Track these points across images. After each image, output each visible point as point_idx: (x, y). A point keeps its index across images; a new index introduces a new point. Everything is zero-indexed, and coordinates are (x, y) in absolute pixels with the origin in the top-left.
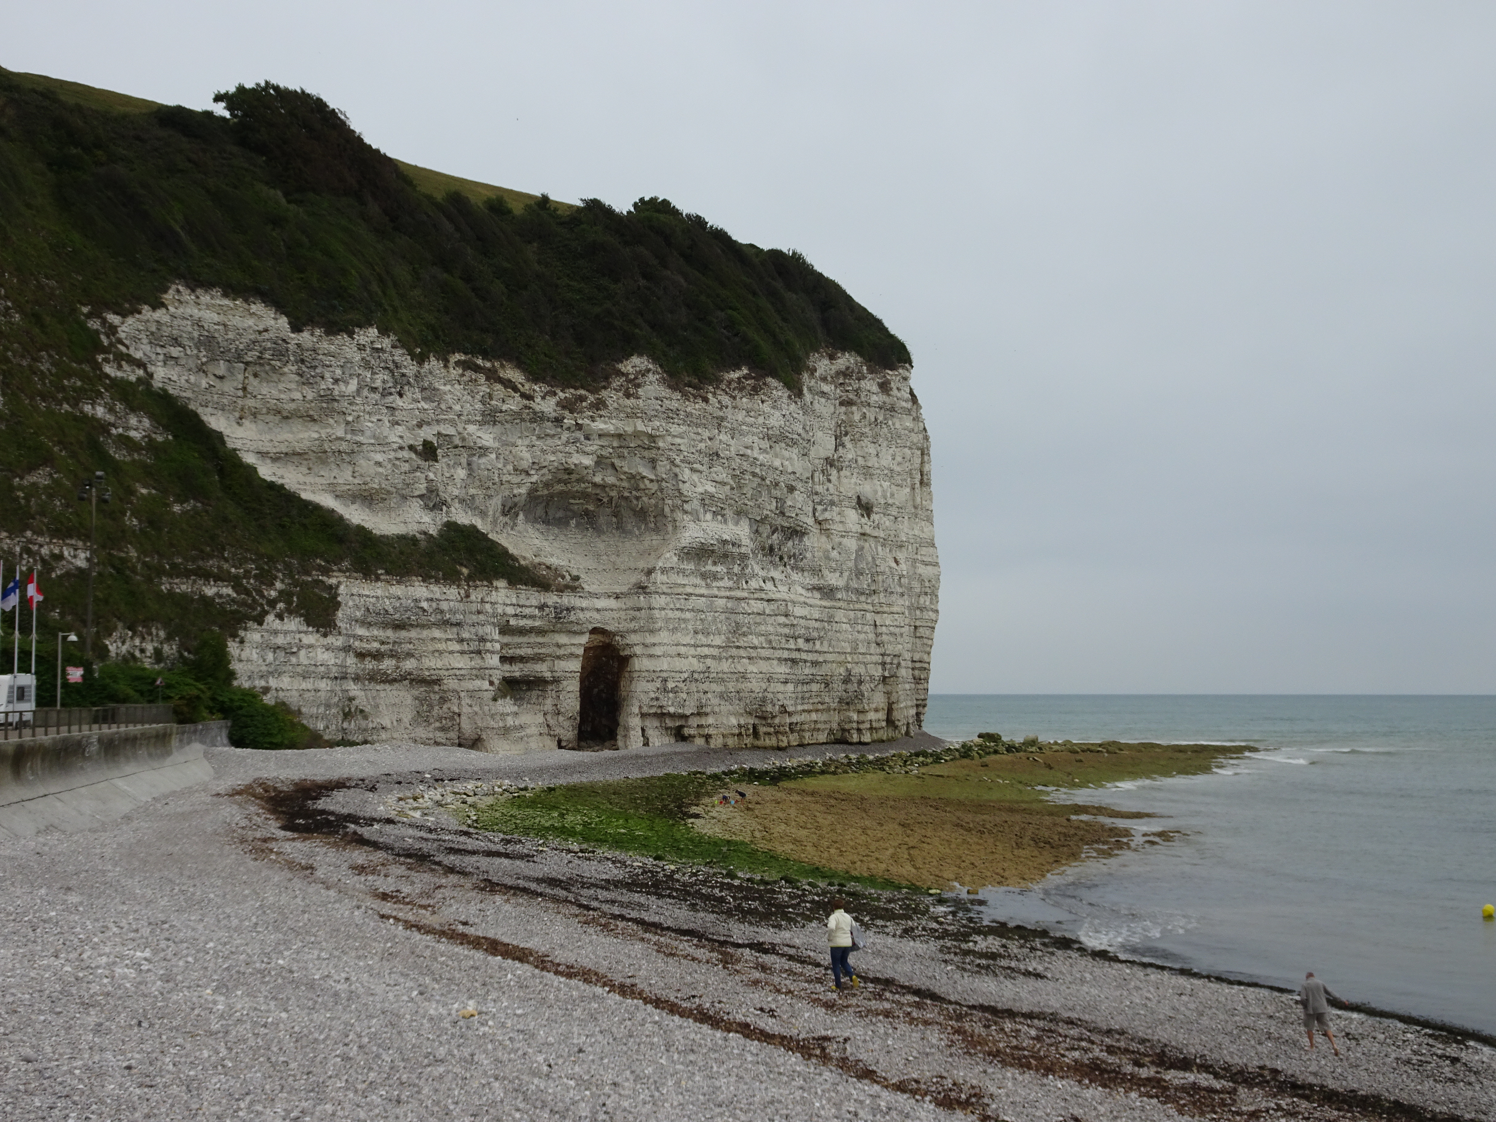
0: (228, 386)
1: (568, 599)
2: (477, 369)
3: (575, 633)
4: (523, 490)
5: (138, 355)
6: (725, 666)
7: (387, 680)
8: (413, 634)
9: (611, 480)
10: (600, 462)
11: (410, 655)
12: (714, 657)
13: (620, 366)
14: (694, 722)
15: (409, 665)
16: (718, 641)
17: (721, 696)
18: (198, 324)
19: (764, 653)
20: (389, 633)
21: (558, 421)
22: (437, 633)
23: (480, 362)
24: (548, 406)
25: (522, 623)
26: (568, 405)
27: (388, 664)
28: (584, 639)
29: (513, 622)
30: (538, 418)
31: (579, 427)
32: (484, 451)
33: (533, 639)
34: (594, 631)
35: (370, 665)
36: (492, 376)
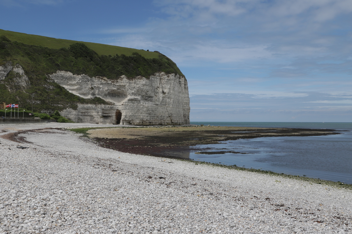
0: (65, 82)
1: (112, 106)
2: (100, 78)
3: (114, 110)
4: (107, 93)
5: (53, 79)
6: (137, 114)
7: (86, 116)
8: (89, 110)
9: (120, 91)
10: (118, 89)
11: (89, 113)
12: (134, 113)
13: (121, 77)
14: (132, 121)
15: (89, 114)
16: (136, 111)
17: (136, 118)
18: (61, 75)
19: (143, 113)
20: (86, 110)
21: (111, 84)
22: (92, 110)
23: (100, 77)
24: (110, 82)
25: (106, 109)
26: (113, 82)
27: (86, 114)
28: (116, 111)
29: (104, 109)
30: (108, 84)
31: (114, 85)
32: (101, 88)
33: (108, 111)
34: (117, 110)
35: (83, 114)
36: (102, 79)
